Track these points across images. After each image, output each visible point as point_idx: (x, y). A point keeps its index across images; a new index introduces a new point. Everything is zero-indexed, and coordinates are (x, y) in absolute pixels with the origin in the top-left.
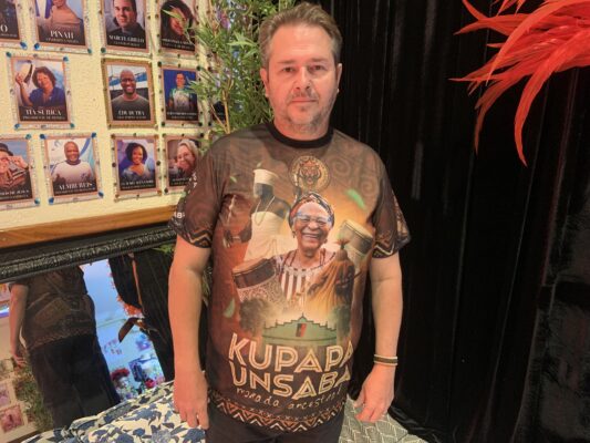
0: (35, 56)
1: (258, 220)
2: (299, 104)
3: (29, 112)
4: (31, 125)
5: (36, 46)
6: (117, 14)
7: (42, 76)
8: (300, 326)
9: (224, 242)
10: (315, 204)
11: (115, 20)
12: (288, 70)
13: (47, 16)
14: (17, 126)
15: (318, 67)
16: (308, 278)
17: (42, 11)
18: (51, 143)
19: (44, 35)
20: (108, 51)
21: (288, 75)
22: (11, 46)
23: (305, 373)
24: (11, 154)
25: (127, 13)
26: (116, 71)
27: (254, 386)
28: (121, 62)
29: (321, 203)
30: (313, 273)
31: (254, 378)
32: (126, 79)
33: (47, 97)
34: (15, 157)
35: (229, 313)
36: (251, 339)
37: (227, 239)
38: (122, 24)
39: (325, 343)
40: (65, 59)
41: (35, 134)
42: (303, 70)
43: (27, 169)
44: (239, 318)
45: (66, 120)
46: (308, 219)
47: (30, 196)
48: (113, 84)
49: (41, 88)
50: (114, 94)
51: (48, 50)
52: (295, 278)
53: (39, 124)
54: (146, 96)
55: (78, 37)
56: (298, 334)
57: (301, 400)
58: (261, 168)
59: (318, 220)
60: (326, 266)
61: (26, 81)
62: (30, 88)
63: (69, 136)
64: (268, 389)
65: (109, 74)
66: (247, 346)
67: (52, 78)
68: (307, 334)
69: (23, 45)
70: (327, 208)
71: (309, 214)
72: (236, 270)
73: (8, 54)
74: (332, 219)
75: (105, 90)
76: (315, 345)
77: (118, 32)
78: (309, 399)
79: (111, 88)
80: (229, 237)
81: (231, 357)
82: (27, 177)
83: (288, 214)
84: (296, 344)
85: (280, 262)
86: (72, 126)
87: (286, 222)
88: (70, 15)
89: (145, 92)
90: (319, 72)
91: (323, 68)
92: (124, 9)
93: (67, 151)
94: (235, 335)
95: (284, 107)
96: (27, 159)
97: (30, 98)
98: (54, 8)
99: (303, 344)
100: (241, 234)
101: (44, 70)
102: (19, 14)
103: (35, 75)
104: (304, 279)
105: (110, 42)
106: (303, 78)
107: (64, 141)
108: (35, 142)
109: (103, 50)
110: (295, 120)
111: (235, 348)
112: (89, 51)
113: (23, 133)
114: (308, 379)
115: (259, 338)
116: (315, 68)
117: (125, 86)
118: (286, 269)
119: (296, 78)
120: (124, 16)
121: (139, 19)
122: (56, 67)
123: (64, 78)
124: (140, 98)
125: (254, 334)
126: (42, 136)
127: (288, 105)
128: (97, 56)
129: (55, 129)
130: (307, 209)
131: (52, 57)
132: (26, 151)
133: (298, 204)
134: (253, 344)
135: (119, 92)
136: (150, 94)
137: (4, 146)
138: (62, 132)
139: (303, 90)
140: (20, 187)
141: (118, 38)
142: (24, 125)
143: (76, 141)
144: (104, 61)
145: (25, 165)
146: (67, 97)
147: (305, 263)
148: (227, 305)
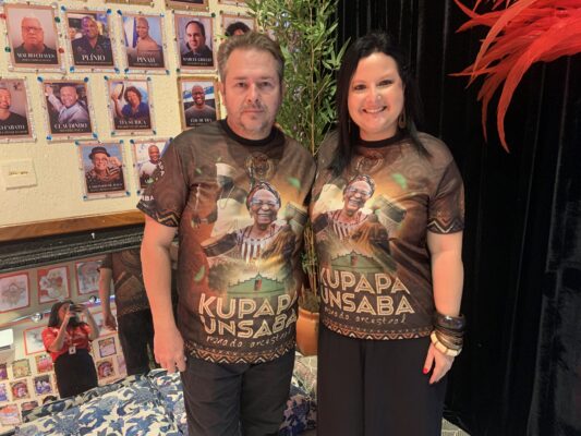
0: (126, 79)
1: (223, 206)
2: (251, 114)
3: (122, 122)
4: (123, 133)
5: (126, 70)
6: (189, 39)
7: (131, 94)
8: (257, 282)
9: (192, 224)
10: (266, 191)
11: (188, 45)
12: (241, 84)
13: (134, 46)
14: (113, 134)
15: (266, 84)
16: (262, 247)
17: (131, 42)
18: (138, 146)
19: (132, 61)
20: (182, 70)
21: (240, 89)
22: (108, 71)
23: (262, 317)
24: (108, 156)
25: (197, 38)
26: (188, 87)
27: (221, 332)
28: (193, 79)
29: (270, 190)
30: (265, 243)
31: (222, 326)
32: (197, 93)
33: (135, 110)
34: (111, 158)
35: (199, 277)
36: (218, 297)
37: (195, 221)
38: (193, 48)
39: (277, 293)
40: (149, 79)
41: (127, 140)
42: (253, 86)
43: (120, 167)
44: (207, 280)
45: (150, 127)
46: (261, 203)
47: (122, 188)
48: (186, 97)
49: (131, 104)
50: (187, 105)
51: (136, 73)
52: (252, 247)
53: (129, 132)
54: (213, 106)
55: (158, 61)
56: (256, 288)
57: (260, 338)
58: (221, 162)
59: (269, 203)
60: (275, 236)
61: (119, 98)
62: (123, 103)
63: (152, 141)
64: (234, 333)
65: (183, 90)
66: (215, 302)
67: (139, 95)
68: (263, 288)
69: (117, 70)
70: (275, 193)
71: (262, 198)
72: (205, 244)
73: (106, 78)
74: (279, 202)
75: (180, 103)
76: (269, 295)
77: (190, 55)
78: (266, 337)
79: (185, 101)
80: (197, 219)
81: (201, 312)
82: (121, 173)
83: (245, 200)
84: (255, 296)
85: (240, 235)
86: (155, 133)
87: (245, 206)
88: (153, 44)
89: (212, 103)
90: (267, 88)
91: (270, 85)
92: (195, 35)
93: (151, 152)
94: (203, 295)
95: (238, 115)
96: (120, 159)
97: (123, 112)
98: (139, 39)
99: (260, 296)
100: (208, 217)
101: (133, 89)
102: (113, 46)
103: (125, 94)
104: (259, 247)
105: (184, 63)
106: (253, 93)
107: (148, 145)
108: (127, 146)
109: (178, 70)
110: (247, 126)
111: (204, 305)
112: (167, 72)
113: (117, 139)
114: (265, 322)
115: (225, 295)
116: (262, 85)
117: (196, 99)
118: (245, 241)
119: (248, 92)
120: (195, 41)
121: (207, 43)
122: (141, 86)
123: (147, 95)
124: (208, 107)
125: (221, 292)
126: (132, 141)
127: (242, 113)
128: (174, 75)
129: (142, 136)
130: (260, 194)
131: (138, 78)
132: (119, 154)
133: (253, 191)
134: (220, 300)
135: (191, 104)
136: (217, 104)
137: (104, 149)
138: (147, 138)
139: (253, 102)
140: (115, 181)
141: (190, 59)
142: (118, 133)
143: (157, 145)
144: (179, 79)
145: (119, 164)
146: (151, 110)
147: (260, 234)
148: (198, 271)
